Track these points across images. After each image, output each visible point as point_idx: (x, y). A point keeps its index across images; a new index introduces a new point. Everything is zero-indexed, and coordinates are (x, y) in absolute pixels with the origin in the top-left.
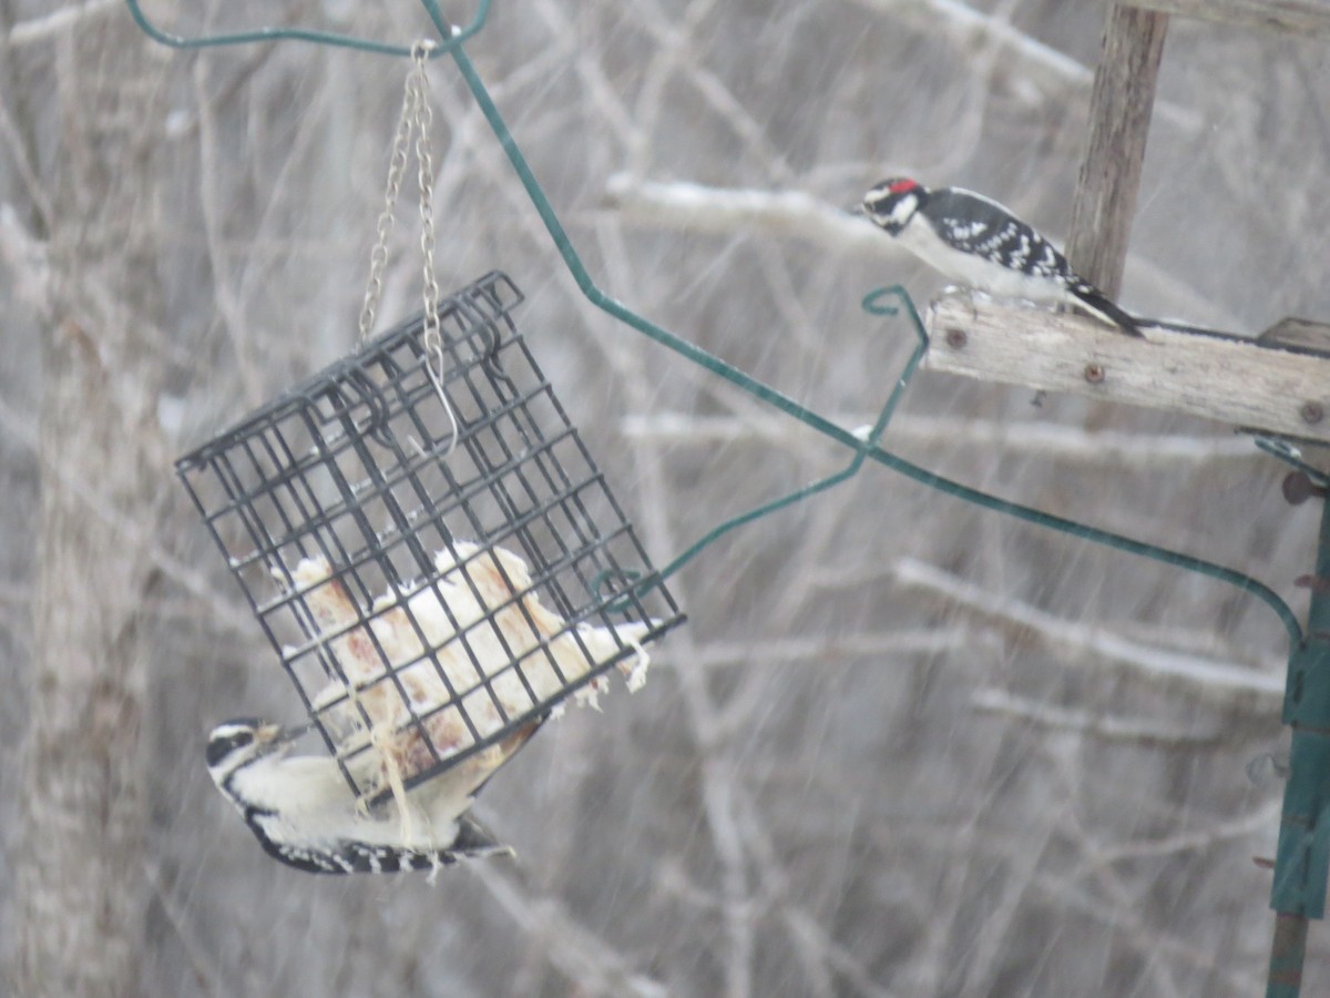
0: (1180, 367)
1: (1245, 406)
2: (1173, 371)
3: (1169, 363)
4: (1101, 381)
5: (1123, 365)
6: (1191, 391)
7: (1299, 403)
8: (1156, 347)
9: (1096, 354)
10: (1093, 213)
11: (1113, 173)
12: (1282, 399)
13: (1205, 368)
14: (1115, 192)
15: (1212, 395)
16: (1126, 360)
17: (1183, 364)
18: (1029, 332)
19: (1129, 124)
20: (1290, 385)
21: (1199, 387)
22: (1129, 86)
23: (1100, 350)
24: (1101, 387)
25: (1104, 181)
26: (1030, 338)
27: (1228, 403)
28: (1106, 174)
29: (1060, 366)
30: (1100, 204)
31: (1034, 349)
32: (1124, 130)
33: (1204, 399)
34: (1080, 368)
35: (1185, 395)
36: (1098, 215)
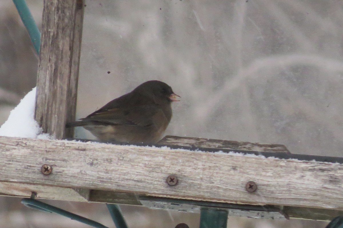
0: (95, 162)
1: (133, 180)
2: (92, 164)
3: (88, 160)
4: (51, 173)
5: (63, 163)
6: (103, 175)
7: (166, 176)
8: (81, 152)
9: (47, 159)
10: (45, 83)
11: (53, 59)
12: (155, 174)
13: (110, 161)
14: (56, 70)
15: (114, 175)
16: (64, 160)
17: (97, 160)
18: (8, 150)
19: (60, 31)
20: (159, 166)
21: (107, 172)
22: (58, 9)
23: (49, 156)
24: (51, 177)
25: (49, 65)
26: (8, 153)
27: (123, 179)
28: (50, 60)
29: (27, 167)
30: (48, 77)
31: (12, 159)
32: (58, 34)
33: (110, 179)
34: (38, 168)
35: (99, 178)
36: (47, 83)
